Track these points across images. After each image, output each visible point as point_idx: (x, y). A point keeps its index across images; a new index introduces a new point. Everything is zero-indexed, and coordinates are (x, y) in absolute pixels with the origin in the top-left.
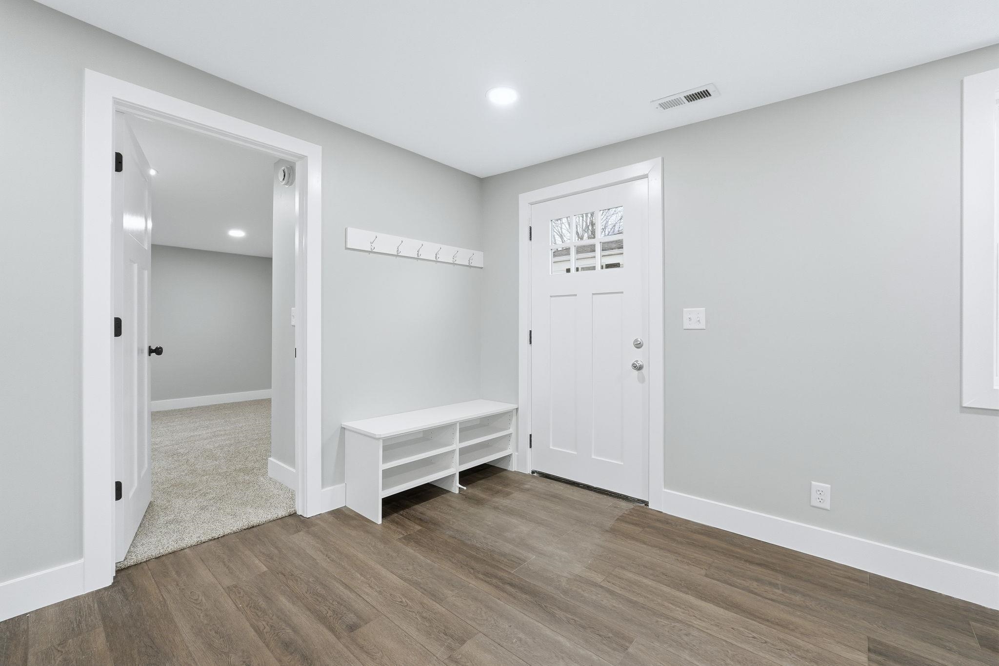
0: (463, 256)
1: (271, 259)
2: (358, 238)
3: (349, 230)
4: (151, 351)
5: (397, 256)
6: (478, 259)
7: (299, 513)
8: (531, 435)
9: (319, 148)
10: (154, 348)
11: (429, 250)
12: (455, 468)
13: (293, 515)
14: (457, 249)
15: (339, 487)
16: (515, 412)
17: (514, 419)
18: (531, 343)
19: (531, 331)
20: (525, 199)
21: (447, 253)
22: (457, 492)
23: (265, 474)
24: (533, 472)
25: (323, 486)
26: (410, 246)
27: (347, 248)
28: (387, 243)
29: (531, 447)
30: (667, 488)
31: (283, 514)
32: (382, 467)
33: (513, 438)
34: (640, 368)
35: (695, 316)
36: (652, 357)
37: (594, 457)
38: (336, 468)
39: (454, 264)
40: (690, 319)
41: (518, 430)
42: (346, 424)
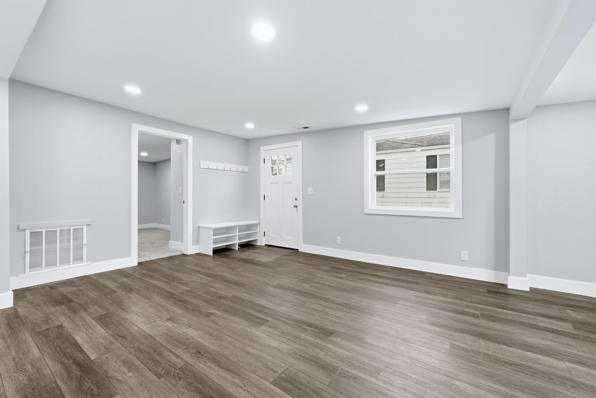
0: (240, 168)
2: (204, 164)
3: (201, 162)
5: (217, 169)
6: (246, 169)
7: (185, 253)
8: (264, 232)
9: (192, 136)
11: (228, 167)
12: (237, 242)
13: (183, 254)
14: (238, 166)
15: (198, 246)
16: (259, 224)
17: (259, 226)
18: (264, 199)
19: (264, 195)
20: (262, 148)
21: (234, 168)
22: (237, 249)
23: (168, 247)
24: (265, 245)
25: (193, 245)
26: (221, 166)
27: (200, 168)
28: (213, 165)
29: (264, 236)
30: (303, 244)
31: (180, 254)
32: (213, 238)
33: (258, 233)
34: (296, 207)
35: (310, 190)
36: (300, 203)
37: (284, 237)
38: (197, 241)
39: (237, 171)
40: (309, 191)
41: (260, 230)
42: (200, 225)
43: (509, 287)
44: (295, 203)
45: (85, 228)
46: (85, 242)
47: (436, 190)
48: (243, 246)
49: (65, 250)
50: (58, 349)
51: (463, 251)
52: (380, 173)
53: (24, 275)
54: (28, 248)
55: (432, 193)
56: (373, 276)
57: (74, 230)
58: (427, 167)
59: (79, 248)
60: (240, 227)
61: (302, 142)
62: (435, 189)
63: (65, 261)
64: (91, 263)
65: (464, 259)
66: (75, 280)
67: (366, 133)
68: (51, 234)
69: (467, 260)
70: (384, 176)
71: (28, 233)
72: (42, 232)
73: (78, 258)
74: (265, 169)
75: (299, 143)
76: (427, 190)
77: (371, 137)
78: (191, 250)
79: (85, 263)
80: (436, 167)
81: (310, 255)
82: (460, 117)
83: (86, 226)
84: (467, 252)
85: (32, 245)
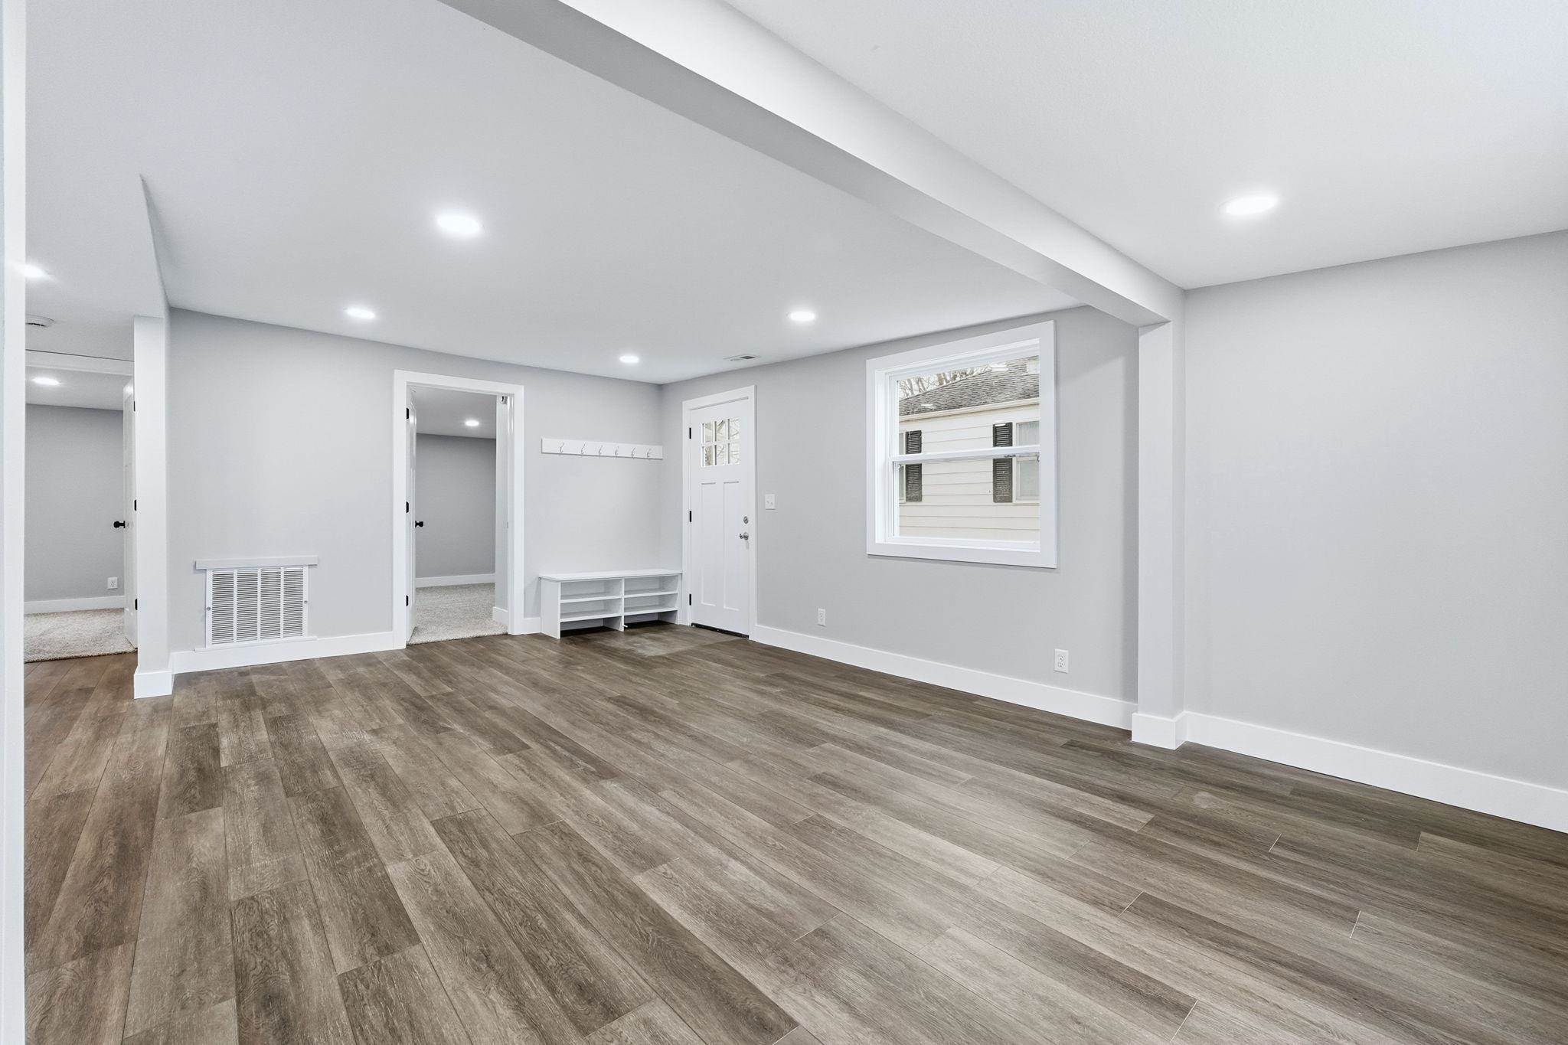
0: (641, 450)
1: (495, 439)
2: (551, 445)
3: (545, 439)
4: (417, 524)
5: (581, 454)
6: (657, 452)
7: (509, 632)
8: (690, 595)
9: (522, 388)
10: (418, 522)
11: (609, 447)
12: (622, 612)
13: (507, 634)
14: (635, 446)
15: (536, 618)
16: (680, 575)
17: (679, 582)
18: (690, 520)
19: (690, 511)
20: (687, 405)
21: (625, 449)
22: (623, 630)
23: (491, 619)
24: (692, 624)
25: (525, 617)
26: (592, 447)
27: (542, 452)
28: (572, 446)
29: (690, 604)
30: (758, 623)
31: (499, 633)
32: (560, 601)
33: (678, 597)
34: (746, 538)
35: (770, 500)
36: (750, 529)
37: (725, 607)
38: (535, 606)
39: (633, 458)
40: (768, 502)
41: (682, 591)
42: (542, 575)
43: (1135, 739)
44: (744, 529)
45: (306, 570)
46: (305, 598)
47: (1011, 501)
48: (636, 626)
49: (271, 610)
50: (190, 751)
51: (1059, 648)
52: (913, 458)
53: (202, 649)
54: (210, 604)
55: (1003, 508)
56: (845, 697)
57: (286, 573)
58: (995, 444)
59: (295, 608)
60: (629, 580)
61: (756, 387)
62: (1009, 500)
63: (271, 630)
64: (316, 637)
65: (1060, 669)
66: (284, 666)
67: (870, 363)
68: (247, 580)
69: (1067, 672)
70: (919, 466)
71: (210, 575)
72: (232, 575)
73: (294, 626)
74: (692, 452)
75: (749, 391)
76: (995, 500)
77: (886, 374)
78: (520, 625)
79: (305, 636)
80: (1010, 444)
81: (766, 649)
82: (1050, 320)
83: (308, 567)
84: (1067, 651)
85: (216, 596)
